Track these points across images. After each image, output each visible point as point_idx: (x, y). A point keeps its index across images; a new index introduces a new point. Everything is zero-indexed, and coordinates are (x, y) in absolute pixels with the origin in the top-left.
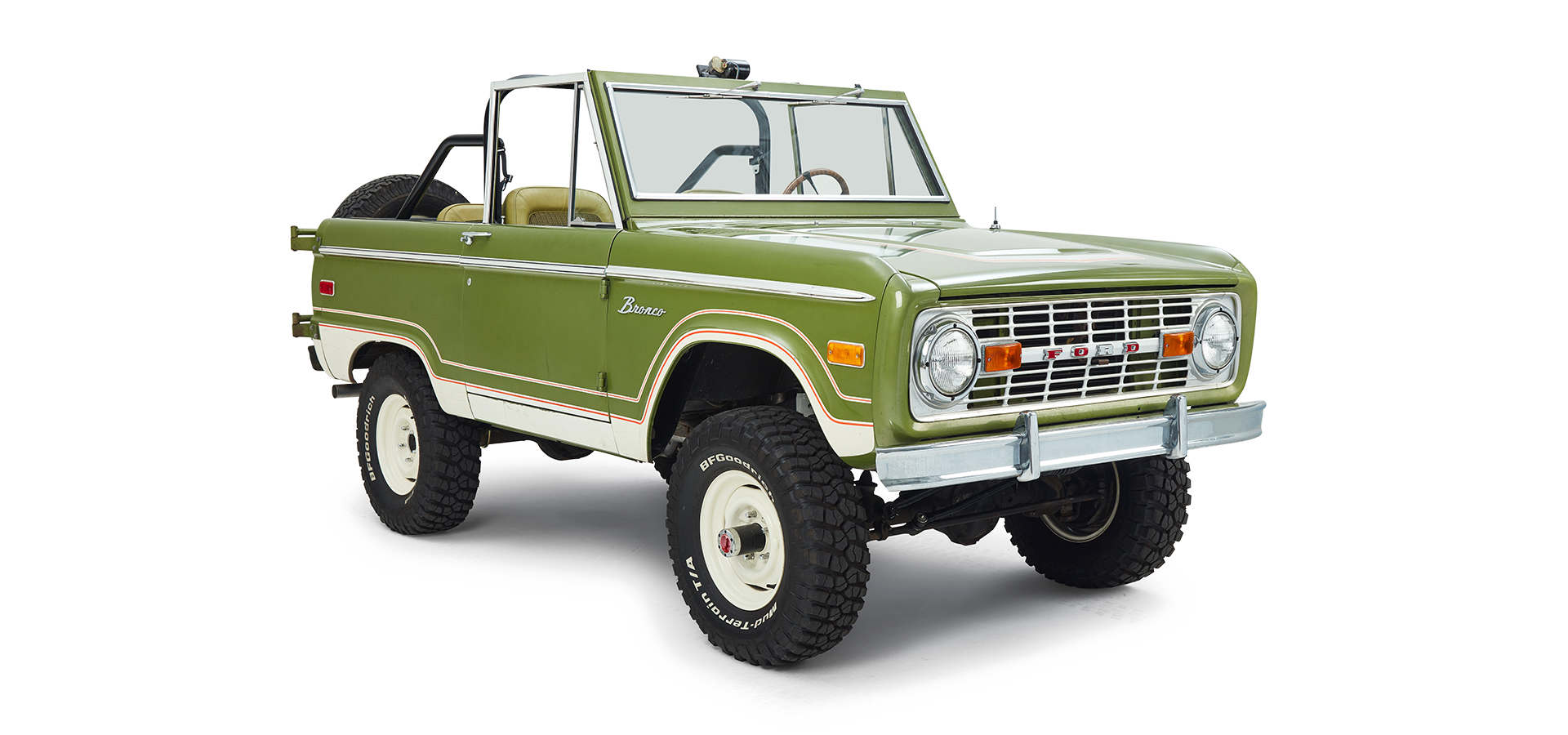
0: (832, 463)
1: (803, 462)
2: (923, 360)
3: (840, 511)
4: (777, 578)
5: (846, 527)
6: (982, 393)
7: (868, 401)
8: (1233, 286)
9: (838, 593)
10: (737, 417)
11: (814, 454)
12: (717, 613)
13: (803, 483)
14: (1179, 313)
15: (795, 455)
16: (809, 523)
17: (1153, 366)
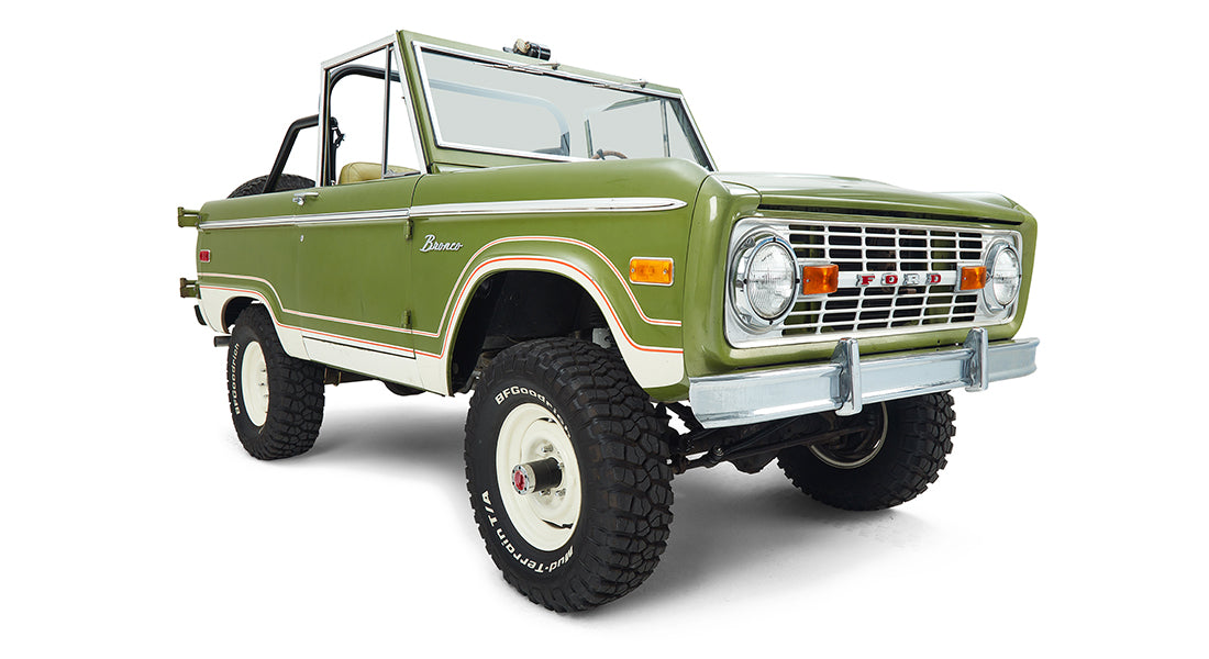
0: (633, 395)
1: (601, 394)
2: (739, 278)
3: (641, 447)
4: (573, 516)
5: (649, 465)
6: (799, 319)
7: (677, 323)
8: (1019, 223)
9: (640, 538)
10: (532, 348)
11: (613, 386)
12: (511, 552)
13: (601, 417)
14: (972, 248)
15: (592, 387)
16: (608, 461)
17: (949, 300)
